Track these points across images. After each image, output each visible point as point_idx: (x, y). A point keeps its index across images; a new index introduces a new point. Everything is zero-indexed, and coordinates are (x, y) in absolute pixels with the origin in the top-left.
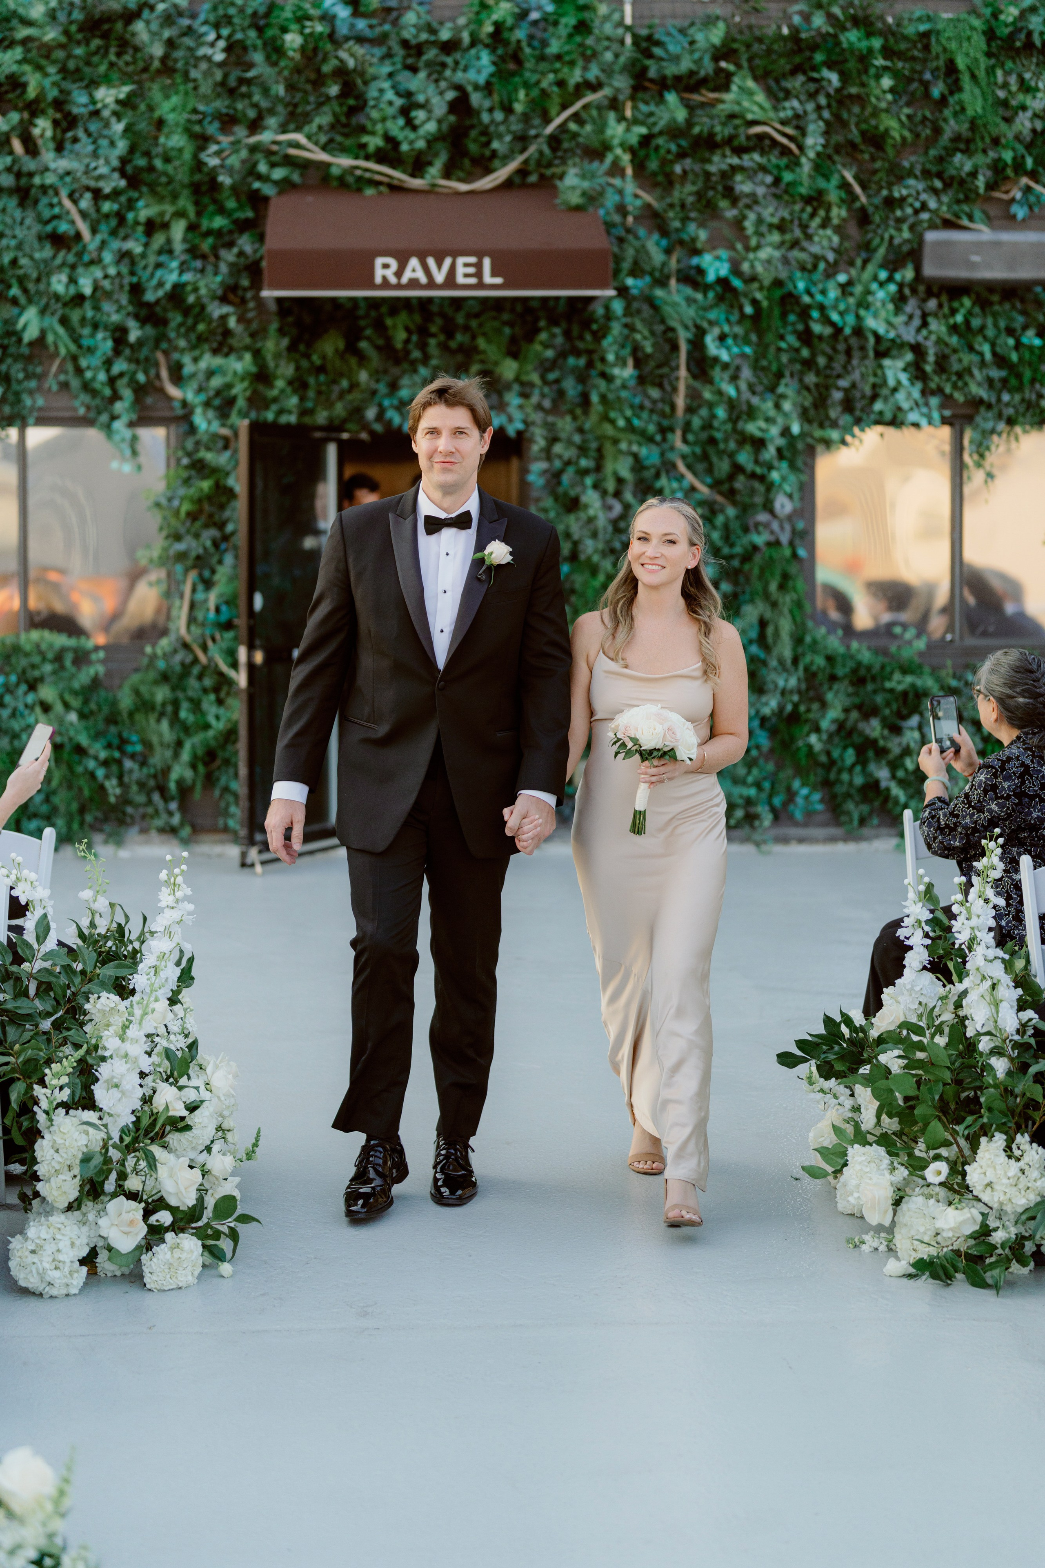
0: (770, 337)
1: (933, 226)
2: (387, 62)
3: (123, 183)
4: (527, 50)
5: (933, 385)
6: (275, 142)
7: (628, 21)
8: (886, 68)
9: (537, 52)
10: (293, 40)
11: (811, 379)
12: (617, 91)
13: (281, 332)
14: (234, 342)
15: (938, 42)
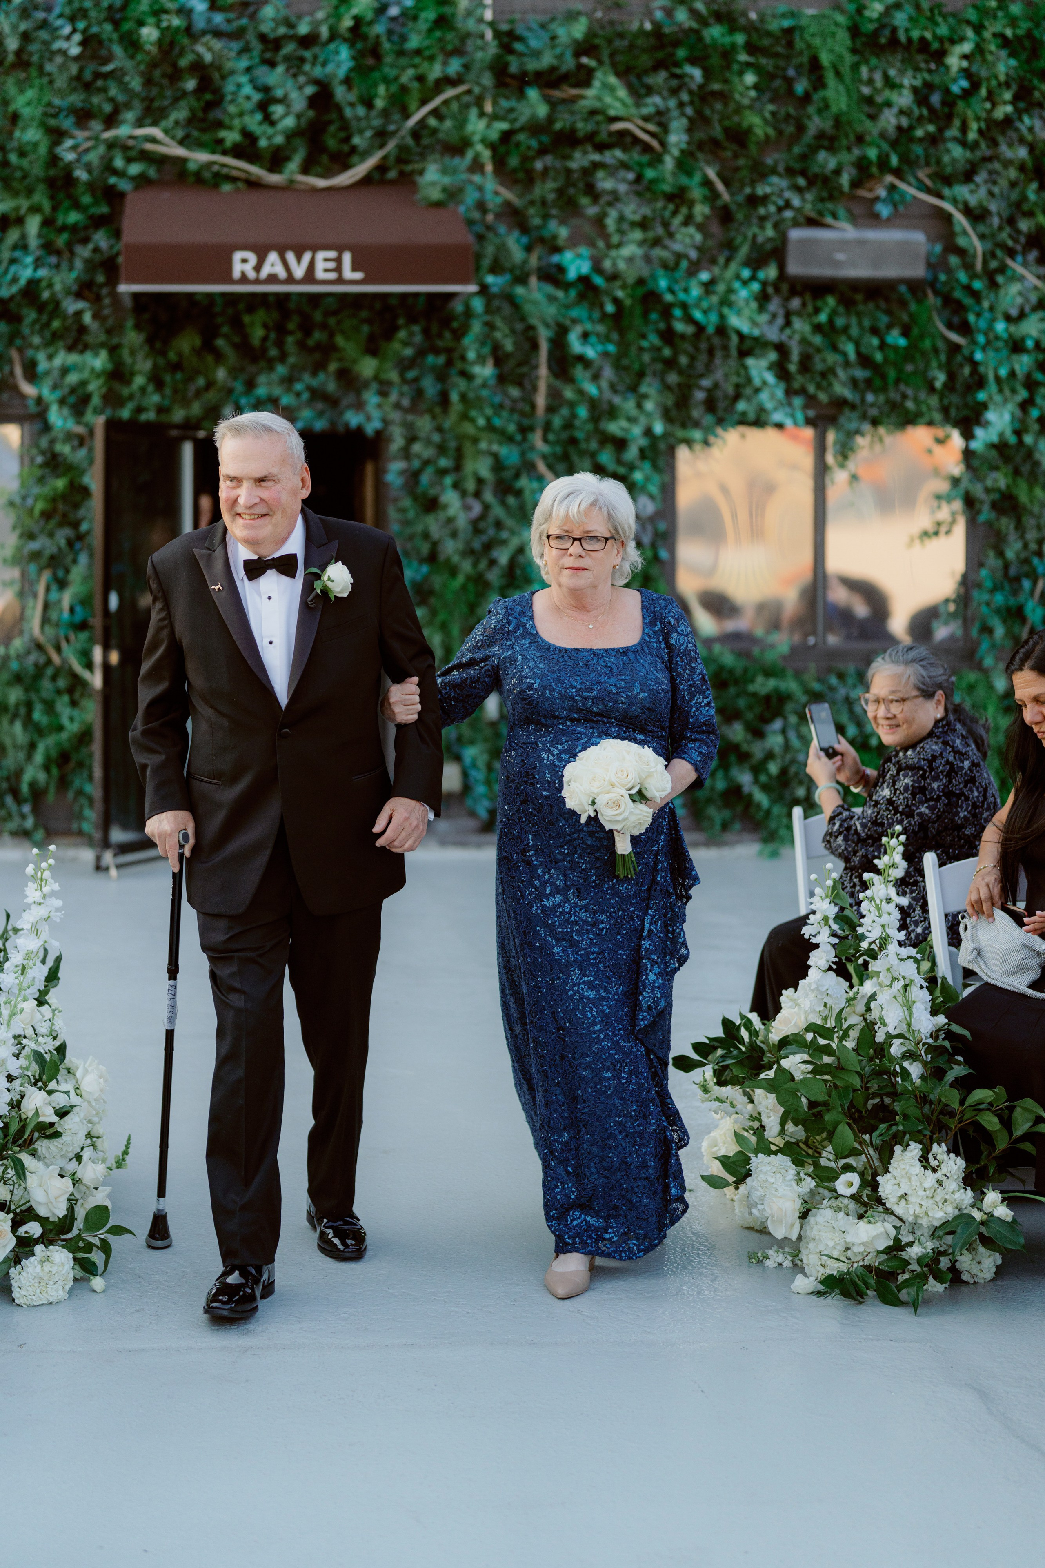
0: (631, 336)
1: (796, 224)
2: (245, 56)
4: (386, 45)
5: (796, 385)
6: (132, 137)
7: (488, 15)
8: (748, 65)
9: (396, 48)
10: (149, 33)
11: (673, 378)
12: (484, 88)
13: (137, 327)
14: (89, 339)
15: (802, 38)
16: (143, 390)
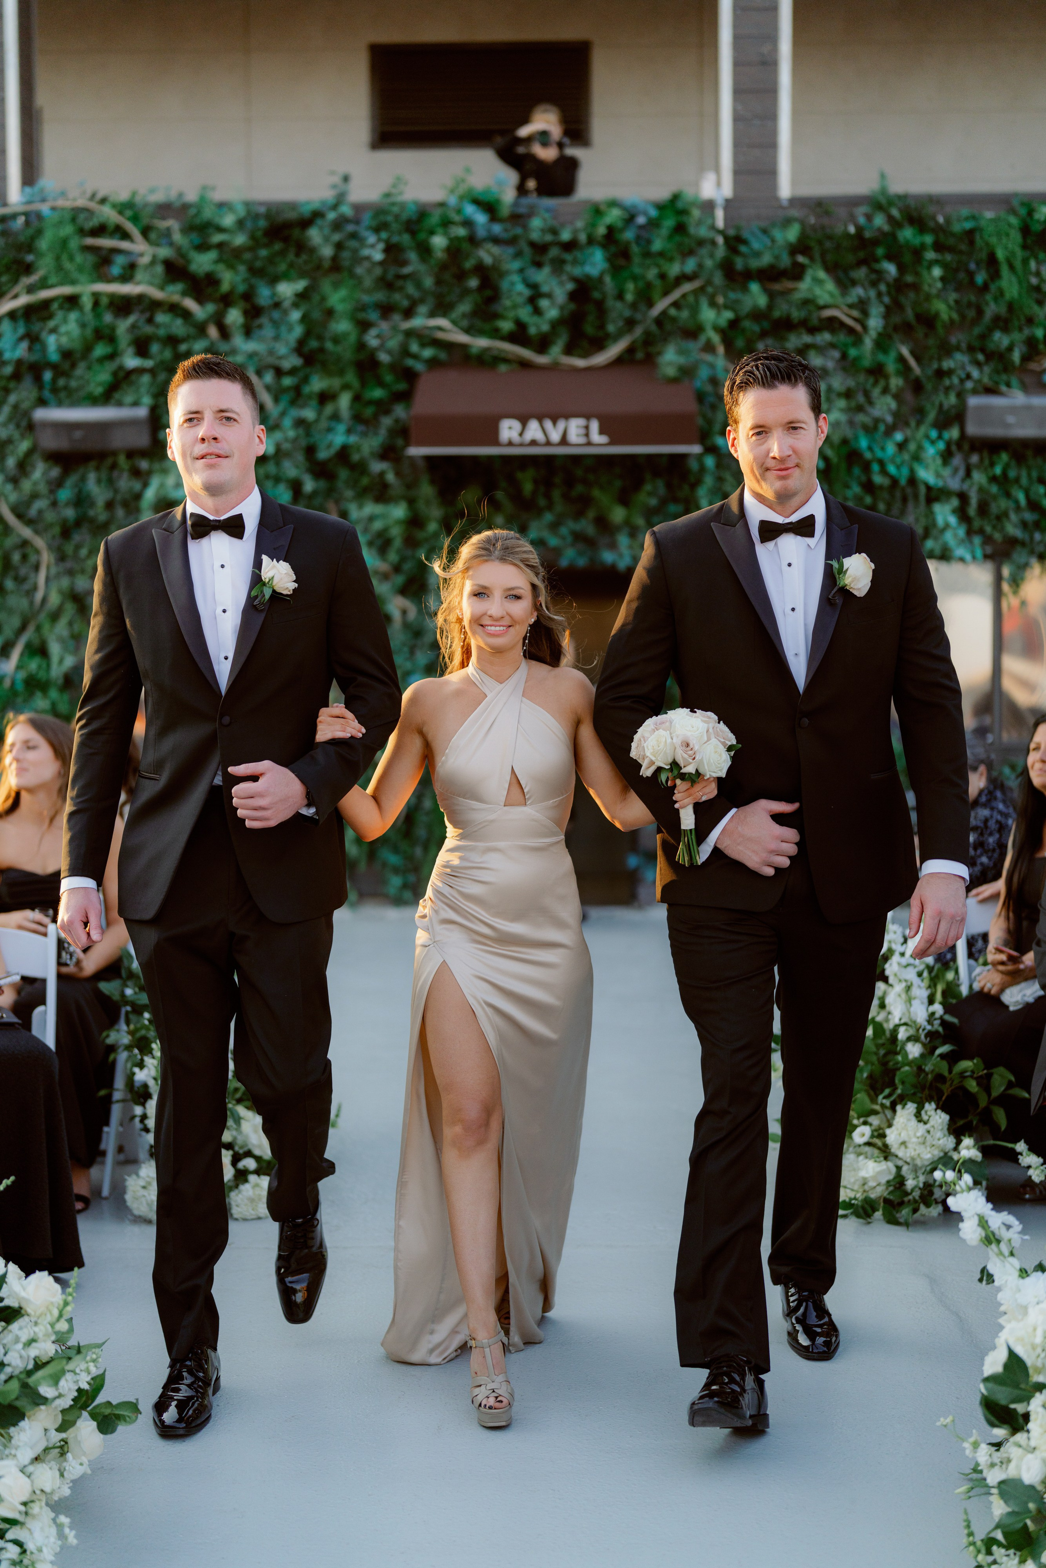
1: (975, 392)
2: (519, 259)
3: (299, 362)
4: (635, 249)
5: (976, 526)
6: (425, 327)
7: (720, 223)
8: (937, 262)
9: (643, 251)
10: (439, 242)
12: (716, 284)
13: (433, 482)
14: (391, 492)
15: (982, 237)
16: (436, 535)
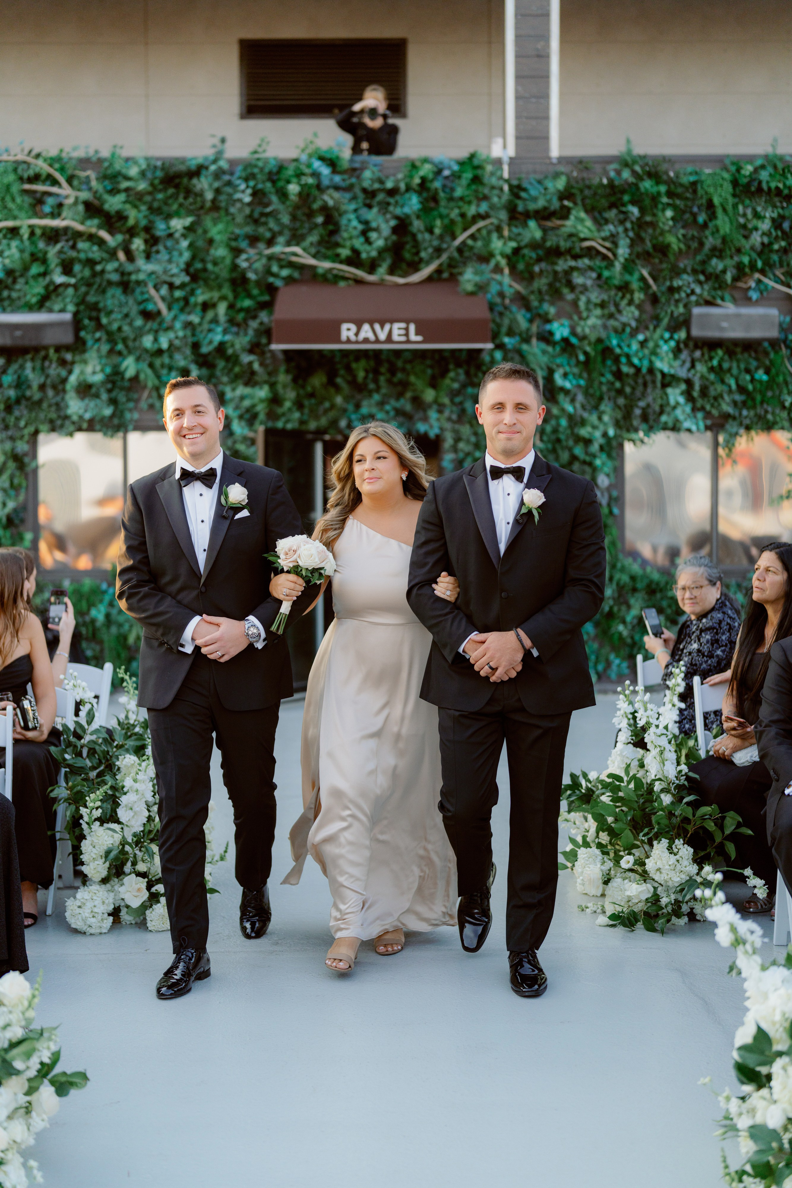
0: (595, 375)
1: (698, 304)
2: (354, 202)
3: (187, 279)
4: (442, 195)
5: (698, 405)
6: (283, 253)
7: (506, 175)
8: (668, 205)
9: (448, 196)
10: (293, 188)
11: (621, 401)
12: (501, 221)
13: (287, 371)
14: (257, 378)
15: (702, 188)
16: (290, 410)
